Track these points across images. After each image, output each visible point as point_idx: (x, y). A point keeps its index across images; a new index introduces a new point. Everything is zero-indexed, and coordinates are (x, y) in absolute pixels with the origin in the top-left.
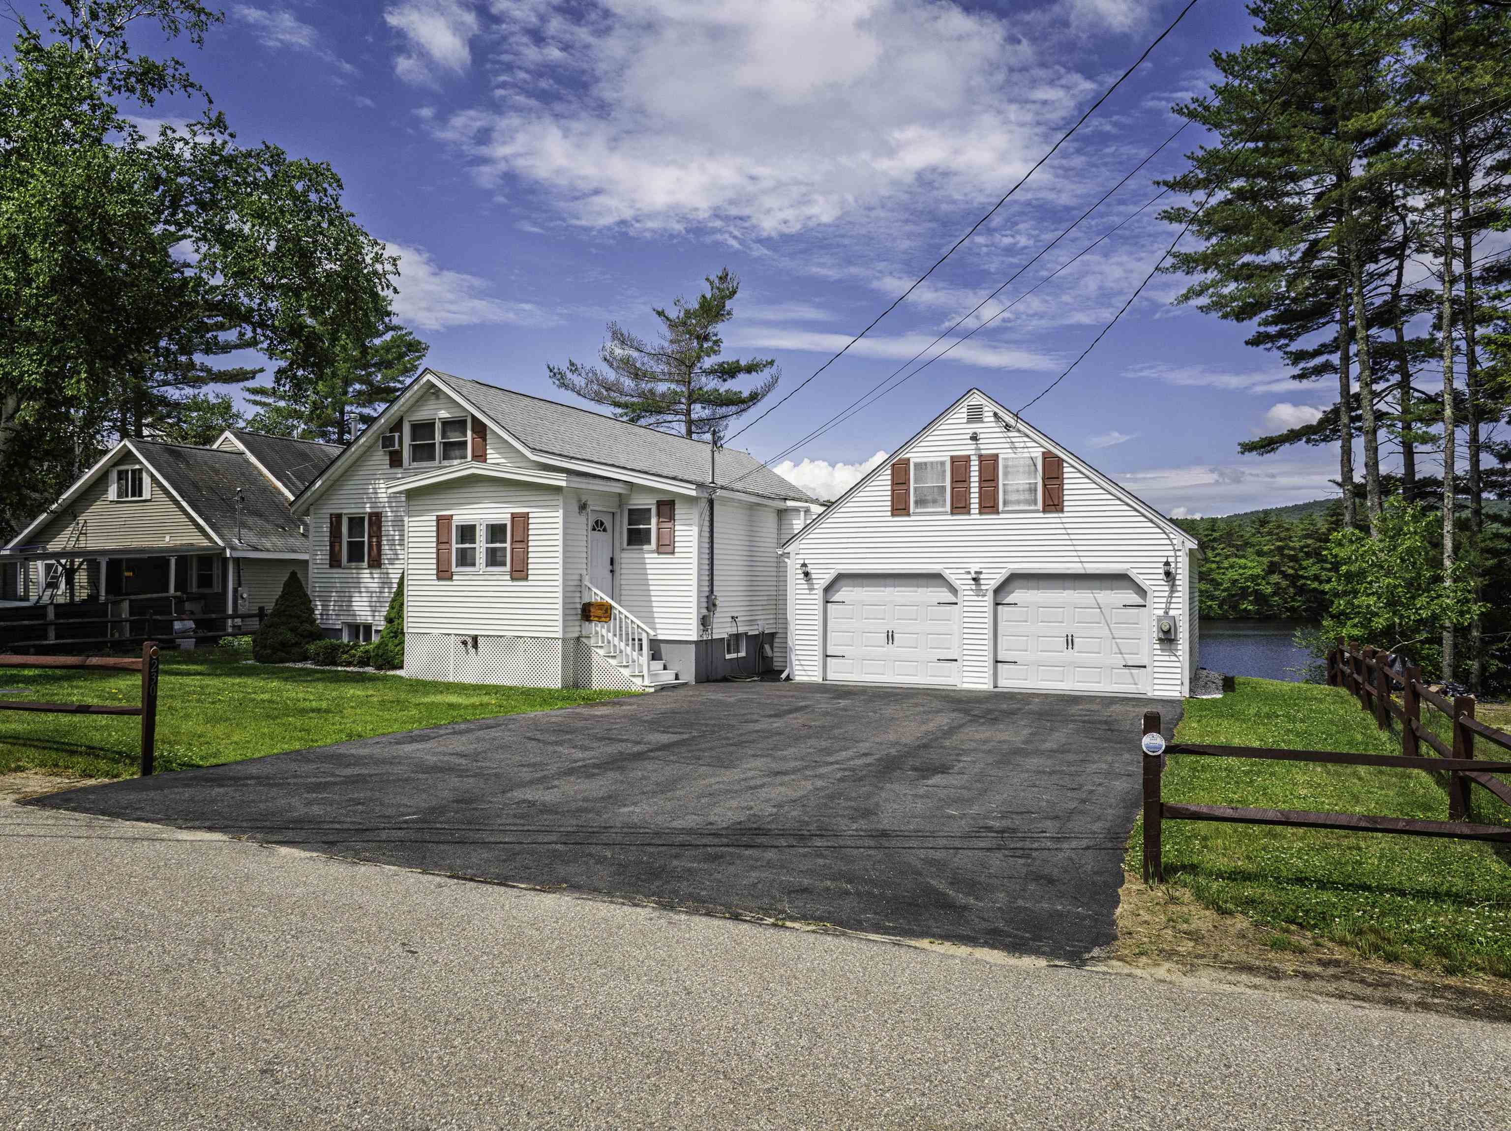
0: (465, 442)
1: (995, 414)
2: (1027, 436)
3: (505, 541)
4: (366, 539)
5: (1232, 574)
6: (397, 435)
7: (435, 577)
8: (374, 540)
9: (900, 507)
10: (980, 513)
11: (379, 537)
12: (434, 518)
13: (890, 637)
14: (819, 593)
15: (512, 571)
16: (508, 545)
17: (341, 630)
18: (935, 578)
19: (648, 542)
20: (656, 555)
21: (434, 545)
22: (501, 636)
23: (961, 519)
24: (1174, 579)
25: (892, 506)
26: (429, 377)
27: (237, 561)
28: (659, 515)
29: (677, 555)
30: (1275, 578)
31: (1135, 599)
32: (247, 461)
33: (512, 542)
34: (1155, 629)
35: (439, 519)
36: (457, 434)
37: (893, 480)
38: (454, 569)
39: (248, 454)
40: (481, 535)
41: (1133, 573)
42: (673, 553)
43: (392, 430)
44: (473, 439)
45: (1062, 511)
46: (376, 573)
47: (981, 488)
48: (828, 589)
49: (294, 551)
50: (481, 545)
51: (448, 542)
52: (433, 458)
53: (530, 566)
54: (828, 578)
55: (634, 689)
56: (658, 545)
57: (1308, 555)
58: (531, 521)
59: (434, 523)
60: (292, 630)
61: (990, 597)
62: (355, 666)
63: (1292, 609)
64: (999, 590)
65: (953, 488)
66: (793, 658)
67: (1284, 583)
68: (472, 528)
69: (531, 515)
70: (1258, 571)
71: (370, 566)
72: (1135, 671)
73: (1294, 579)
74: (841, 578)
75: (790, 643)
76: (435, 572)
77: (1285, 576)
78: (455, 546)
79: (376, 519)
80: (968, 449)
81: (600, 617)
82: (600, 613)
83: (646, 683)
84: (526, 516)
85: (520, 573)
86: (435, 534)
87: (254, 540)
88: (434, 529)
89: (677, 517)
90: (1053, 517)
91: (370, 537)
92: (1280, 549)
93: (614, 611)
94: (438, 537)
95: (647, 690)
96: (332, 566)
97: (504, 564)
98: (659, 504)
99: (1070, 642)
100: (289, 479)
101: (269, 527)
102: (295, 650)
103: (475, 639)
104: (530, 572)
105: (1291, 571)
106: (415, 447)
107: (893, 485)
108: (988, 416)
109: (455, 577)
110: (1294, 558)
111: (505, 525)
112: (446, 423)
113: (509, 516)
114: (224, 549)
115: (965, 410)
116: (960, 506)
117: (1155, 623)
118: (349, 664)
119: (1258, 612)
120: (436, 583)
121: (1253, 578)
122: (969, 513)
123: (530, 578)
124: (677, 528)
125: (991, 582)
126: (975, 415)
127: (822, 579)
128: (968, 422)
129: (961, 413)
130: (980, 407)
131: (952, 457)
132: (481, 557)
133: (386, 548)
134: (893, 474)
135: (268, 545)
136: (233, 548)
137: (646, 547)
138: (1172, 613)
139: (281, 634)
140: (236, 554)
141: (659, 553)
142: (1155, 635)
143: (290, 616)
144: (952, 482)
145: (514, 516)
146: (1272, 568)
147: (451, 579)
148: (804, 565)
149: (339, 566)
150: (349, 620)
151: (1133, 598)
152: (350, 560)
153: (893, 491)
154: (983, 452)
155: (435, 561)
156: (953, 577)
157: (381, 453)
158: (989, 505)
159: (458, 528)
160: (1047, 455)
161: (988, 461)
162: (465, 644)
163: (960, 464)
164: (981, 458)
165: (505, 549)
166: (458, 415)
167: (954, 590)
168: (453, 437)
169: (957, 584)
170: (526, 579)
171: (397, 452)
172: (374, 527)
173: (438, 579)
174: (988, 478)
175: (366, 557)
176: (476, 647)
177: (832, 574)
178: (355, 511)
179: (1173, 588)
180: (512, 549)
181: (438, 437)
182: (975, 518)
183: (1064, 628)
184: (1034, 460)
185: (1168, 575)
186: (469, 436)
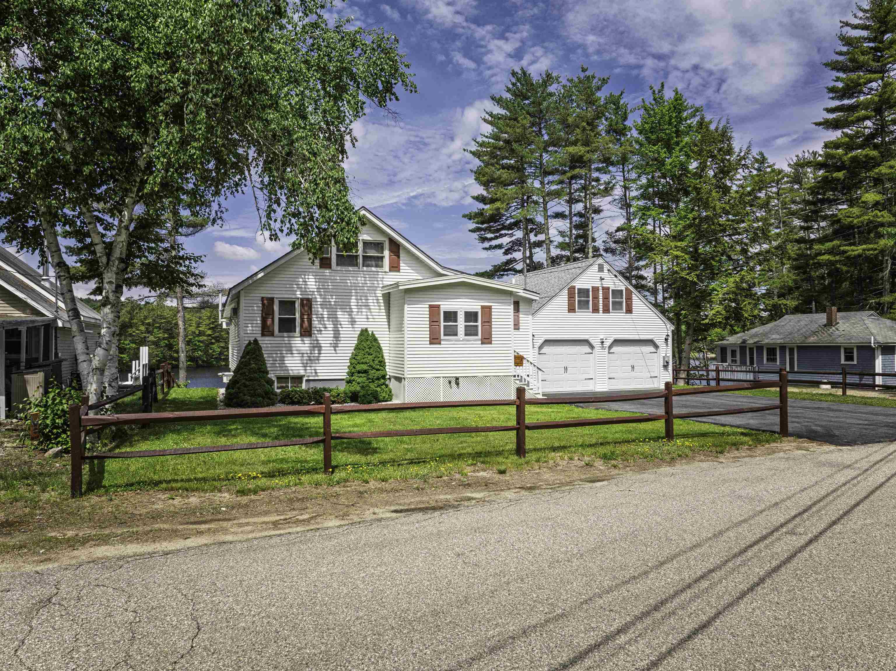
0: (383, 257)
1: (609, 270)
2: (620, 280)
3: (477, 322)
4: (297, 316)
7: (428, 342)
8: (306, 317)
9: (571, 309)
10: (603, 313)
11: (310, 315)
12: (428, 306)
13: (566, 369)
14: (537, 350)
15: (482, 339)
16: (479, 323)
18: (586, 342)
21: (428, 323)
22: (474, 377)
23: (596, 315)
24: (668, 341)
25: (568, 308)
26: (363, 212)
29: (520, 330)
31: (654, 350)
33: (482, 322)
34: (662, 361)
35: (431, 307)
36: (375, 251)
37: (568, 296)
38: (442, 337)
40: (461, 317)
41: (655, 339)
44: (390, 256)
45: (632, 313)
46: (307, 340)
47: (603, 301)
48: (541, 347)
50: (461, 323)
51: (438, 321)
53: (493, 336)
54: (541, 342)
58: (493, 310)
59: (428, 309)
61: (606, 350)
64: (610, 347)
65: (593, 301)
68: (455, 313)
69: (493, 307)
71: (302, 335)
72: (654, 379)
74: (548, 342)
76: (428, 339)
78: (442, 324)
79: (307, 304)
80: (598, 284)
84: (490, 308)
85: (487, 340)
86: (428, 316)
88: (428, 313)
89: (520, 310)
90: (628, 316)
91: (302, 315)
93: (524, 360)
94: (430, 318)
96: (263, 335)
97: (477, 335)
99: (633, 368)
103: (457, 379)
104: (493, 339)
106: (339, 256)
107: (568, 298)
108: (606, 271)
109: (442, 343)
111: (477, 313)
112: (366, 244)
113: (480, 307)
114: (55, 320)
115: (597, 266)
116: (596, 310)
117: (662, 359)
120: (429, 346)
122: (599, 312)
123: (493, 342)
124: (520, 316)
125: (607, 344)
126: (601, 269)
127: (539, 342)
128: (598, 272)
130: (603, 266)
131: (593, 287)
132: (461, 330)
133: (315, 322)
134: (568, 293)
138: (667, 355)
142: (662, 364)
144: (593, 298)
145: (483, 307)
147: (440, 344)
149: (272, 334)
150: (283, 373)
151: (652, 349)
152: (280, 331)
153: (569, 301)
154: (604, 286)
155: (429, 333)
156: (594, 341)
158: (606, 310)
159: (445, 312)
160: (627, 289)
161: (606, 290)
162: (450, 382)
163: (595, 290)
164: (603, 288)
165: (477, 326)
166: (379, 238)
167: (592, 347)
168: (372, 253)
169: (594, 344)
170: (491, 343)
171: (327, 258)
172: (306, 308)
173: (430, 344)
174: (606, 298)
175: (298, 329)
176: (457, 384)
177: (543, 340)
178: (287, 296)
179: (667, 344)
180: (482, 326)
181: (360, 252)
182: (601, 315)
183: (631, 363)
184: (622, 291)
185: (666, 340)
186: (386, 253)
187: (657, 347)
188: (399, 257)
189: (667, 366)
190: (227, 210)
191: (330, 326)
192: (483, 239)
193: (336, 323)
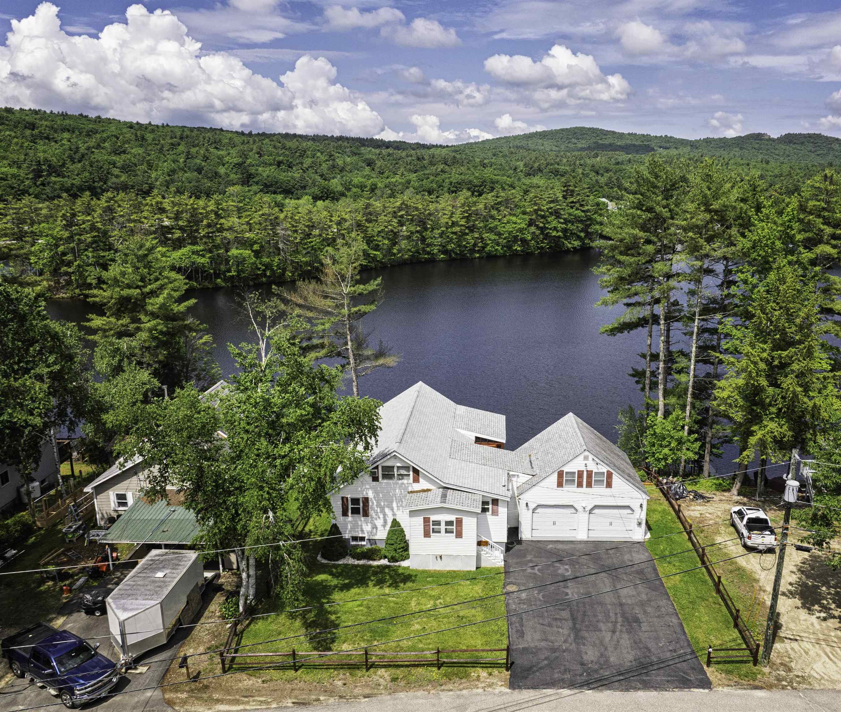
0: (409, 475)
1: (593, 458)
2: (602, 465)
3: (453, 526)
4: (361, 506)
5: (509, 227)
6: (376, 471)
7: (423, 536)
8: (365, 507)
9: (560, 484)
10: (586, 487)
11: (367, 505)
13: (554, 523)
14: (531, 511)
15: (456, 535)
17: (349, 539)
18: (571, 506)
19: (489, 511)
21: (423, 526)
22: (451, 555)
23: (580, 489)
24: (642, 508)
25: (557, 485)
26: (395, 453)
28: (492, 503)
29: (499, 516)
30: (533, 229)
31: (631, 512)
33: (456, 526)
36: (405, 471)
38: (431, 533)
40: (443, 524)
41: (631, 506)
43: (373, 469)
44: (413, 474)
45: (612, 487)
46: (366, 518)
47: (587, 480)
48: (534, 509)
50: (443, 527)
51: (429, 525)
52: (393, 478)
53: (463, 534)
54: (534, 506)
56: (492, 512)
57: (551, 214)
58: (463, 520)
59: (423, 519)
61: (588, 511)
63: (542, 248)
64: (591, 510)
65: (578, 479)
66: (521, 530)
67: (538, 232)
68: (439, 521)
70: (523, 225)
71: (363, 516)
72: (629, 531)
73: (542, 229)
74: (539, 506)
77: (537, 227)
78: (431, 527)
79: (366, 500)
80: (583, 468)
81: (485, 545)
82: (485, 543)
84: (461, 518)
85: (459, 535)
88: (423, 521)
89: (499, 506)
90: (608, 489)
91: (363, 506)
92: (536, 211)
93: (489, 541)
94: (424, 524)
96: (343, 515)
97: (453, 533)
98: (493, 500)
99: (611, 524)
103: (441, 555)
105: (541, 225)
106: (383, 475)
107: (558, 477)
108: (590, 459)
110: (543, 217)
111: (453, 521)
112: (399, 467)
113: (454, 518)
116: (580, 485)
117: (637, 519)
119: (522, 251)
120: (424, 538)
121: (521, 230)
122: (583, 487)
123: (463, 537)
124: (499, 508)
125: (588, 509)
126: (586, 458)
127: (532, 506)
128: (584, 460)
129: (582, 457)
130: (588, 456)
131: (578, 470)
133: (371, 509)
134: (558, 475)
137: (488, 513)
138: (641, 516)
141: (492, 515)
142: (636, 522)
144: (578, 477)
145: (457, 518)
146: (531, 223)
147: (430, 537)
148: (526, 502)
149: (347, 515)
150: (353, 535)
152: (353, 513)
153: (558, 479)
154: (588, 469)
155: (423, 531)
156: (576, 506)
158: (589, 485)
159: (433, 521)
160: (608, 471)
161: (590, 473)
162: (436, 557)
163: (580, 472)
164: (587, 471)
165: (453, 528)
166: (406, 465)
167: (576, 510)
168: (403, 472)
169: (578, 508)
171: (377, 476)
172: (365, 502)
174: (589, 477)
175: (361, 513)
176: (441, 558)
177: (536, 505)
178: (355, 496)
179: (642, 510)
180: (456, 528)
181: (396, 471)
182: (584, 489)
183: (609, 520)
184: (604, 472)
185: (641, 506)
186: (411, 473)
187: (633, 511)
188: (418, 475)
189: (640, 524)
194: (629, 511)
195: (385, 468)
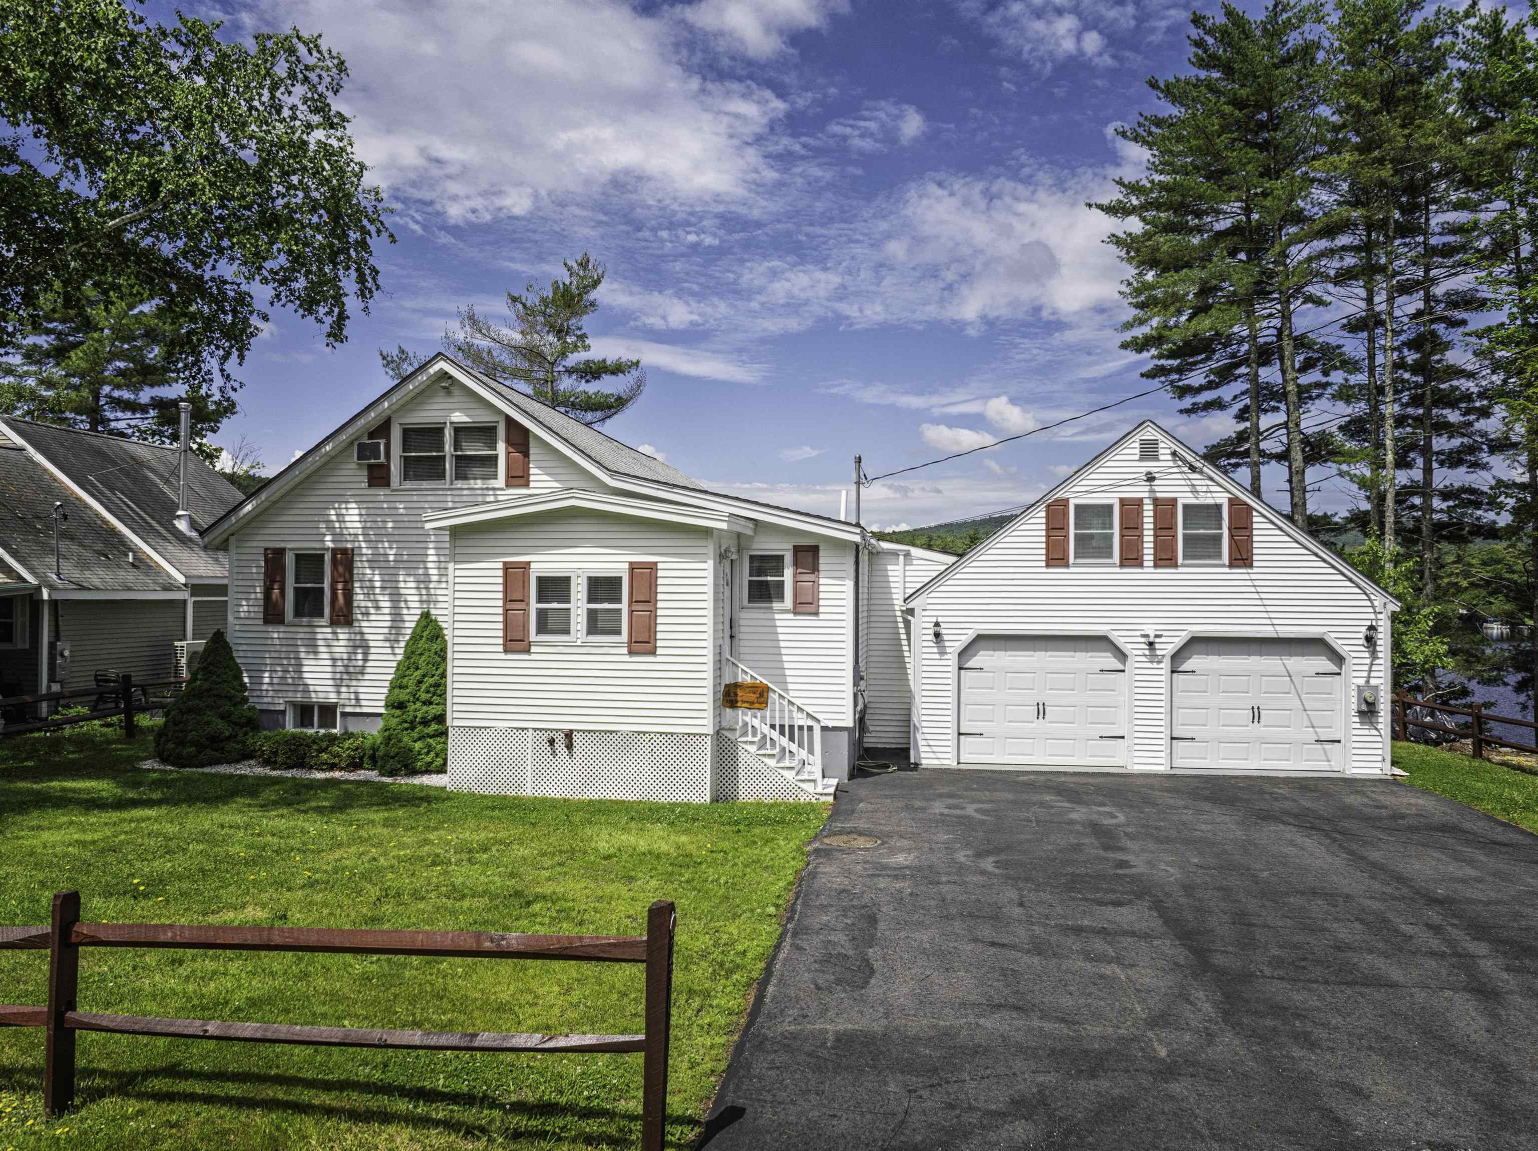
0: (496, 457)
1: (1174, 454)
2: (1211, 479)
3: (619, 601)
4: (326, 585)
6: (382, 442)
7: (501, 648)
8: (340, 586)
9: (1056, 557)
10: (1156, 566)
11: (348, 582)
12: (501, 565)
13: (1041, 711)
14: (952, 660)
15: (630, 642)
16: (624, 606)
17: (283, 712)
18: (1101, 642)
19: (781, 597)
20: (791, 616)
21: (500, 603)
22: (611, 732)
23: (1132, 573)
24: (1375, 645)
25: (1047, 555)
26: (442, 365)
27: (54, 604)
28: (796, 564)
29: (821, 616)
31: (1330, 666)
32: (31, 460)
33: (631, 602)
34: (1354, 700)
35: (507, 567)
36: (480, 445)
37: (1047, 524)
38: (533, 636)
39: (31, 450)
40: (579, 591)
41: (1330, 638)
42: (816, 614)
43: (371, 435)
44: (508, 453)
45: (1251, 566)
46: (343, 634)
47: (1156, 536)
48: (965, 653)
49: (130, 589)
50: (579, 605)
51: (524, 600)
52: (441, 476)
53: (659, 636)
54: (965, 639)
55: (803, 799)
56: (795, 603)
58: (660, 573)
59: (500, 573)
60: (222, 717)
61: (1166, 665)
62: (341, 769)
64: (1178, 657)
65: (1122, 536)
66: (919, 737)
68: (564, 582)
69: (660, 566)
71: (333, 623)
72: (1328, 746)
74: (982, 640)
75: (915, 719)
76: (501, 641)
78: (534, 606)
79: (346, 560)
80: (1140, 491)
81: (752, 703)
82: (753, 697)
83: (819, 790)
84: (653, 567)
85: (643, 644)
86: (501, 588)
87: (76, 575)
88: (501, 580)
89: (821, 567)
90: (1240, 573)
91: (334, 583)
93: (771, 694)
94: (505, 592)
95: (823, 799)
96: (267, 621)
97: (619, 632)
98: (797, 550)
99: (1256, 715)
100: (94, 486)
101: (88, 554)
102: (232, 745)
103: (569, 735)
104: (659, 644)
106: (407, 461)
107: (1047, 530)
108: (1164, 453)
109: (533, 649)
111: (618, 580)
112: (460, 431)
113: (627, 566)
114: (38, 589)
115: (1137, 445)
116: (1131, 558)
117: (1355, 693)
118: (332, 767)
120: (503, 656)
122: (1141, 565)
123: (659, 651)
124: (822, 581)
125: (1167, 648)
126: (1149, 451)
127: (956, 641)
128: (1140, 460)
129: (1133, 448)
130: (1155, 442)
131: (1122, 500)
132: (579, 621)
133: (359, 597)
134: (1047, 517)
135: (96, 581)
136: (52, 588)
137: (776, 605)
138: (1373, 682)
139: (208, 723)
140: (58, 596)
141: (796, 613)
142: (1355, 707)
143: (219, 696)
144: (1122, 528)
145: (633, 566)
147: (528, 651)
148: (937, 624)
149: (281, 622)
150: (299, 697)
151: (1326, 665)
152: (298, 613)
153: (1048, 536)
154: (1159, 495)
155: (501, 626)
156: (1123, 640)
157: (354, 466)
158: (1166, 560)
159: (540, 580)
160: (1234, 502)
161: (1164, 507)
162: (552, 742)
163: (1131, 508)
164: (1156, 501)
165: (619, 611)
166: (484, 417)
167: (1122, 656)
168: (474, 450)
169: (1127, 648)
170: (653, 653)
171: (381, 466)
172: (341, 569)
173: (506, 651)
174: (1164, 526)
175: (327, 611)
176: (570, 746)
177: (971, 635)
178: (308, 545)
179: (1374, 654)
180: (631, 612)
181: (448, 448)
182: (1148, 572)
183: (1250, 699)
184: (1218, 507)
185: (1370, 641)
186: (501, 448)
187: (1338, 658)
188: (526, 454)
189: (1368, 712)
190: (242, 385)
191: (385, 604)
192: (1184, 391)
193: (396, 598)
194: (1324, 664)
195: (412, 435)
